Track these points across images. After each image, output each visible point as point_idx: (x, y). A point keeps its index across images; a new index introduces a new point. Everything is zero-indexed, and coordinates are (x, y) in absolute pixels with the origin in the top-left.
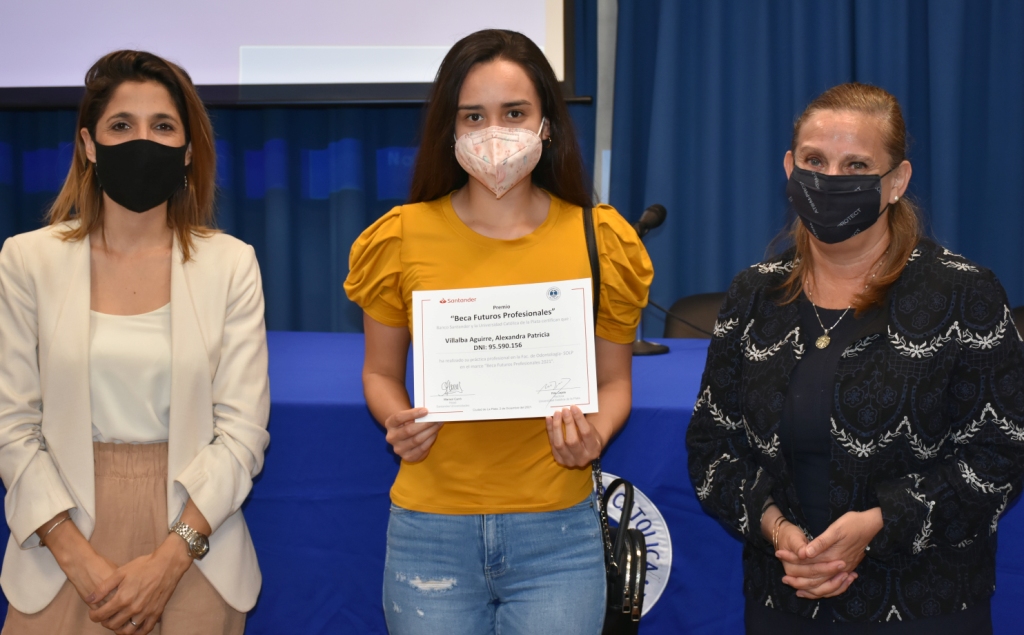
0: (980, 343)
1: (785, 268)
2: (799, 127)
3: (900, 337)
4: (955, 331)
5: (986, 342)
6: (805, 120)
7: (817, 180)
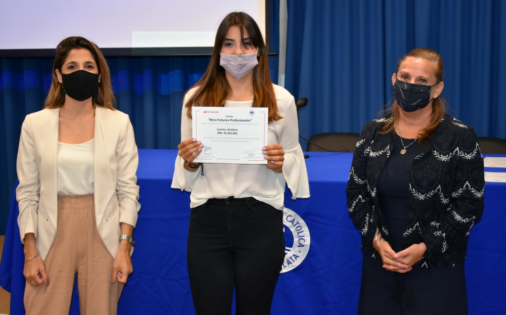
0: (466, 157)
1: (387, 121)
2: (400, 63)
3: (437, 152)
4: (457, 151)
5: (469, 157)
6: (403, 61)
7: (406, 85)
